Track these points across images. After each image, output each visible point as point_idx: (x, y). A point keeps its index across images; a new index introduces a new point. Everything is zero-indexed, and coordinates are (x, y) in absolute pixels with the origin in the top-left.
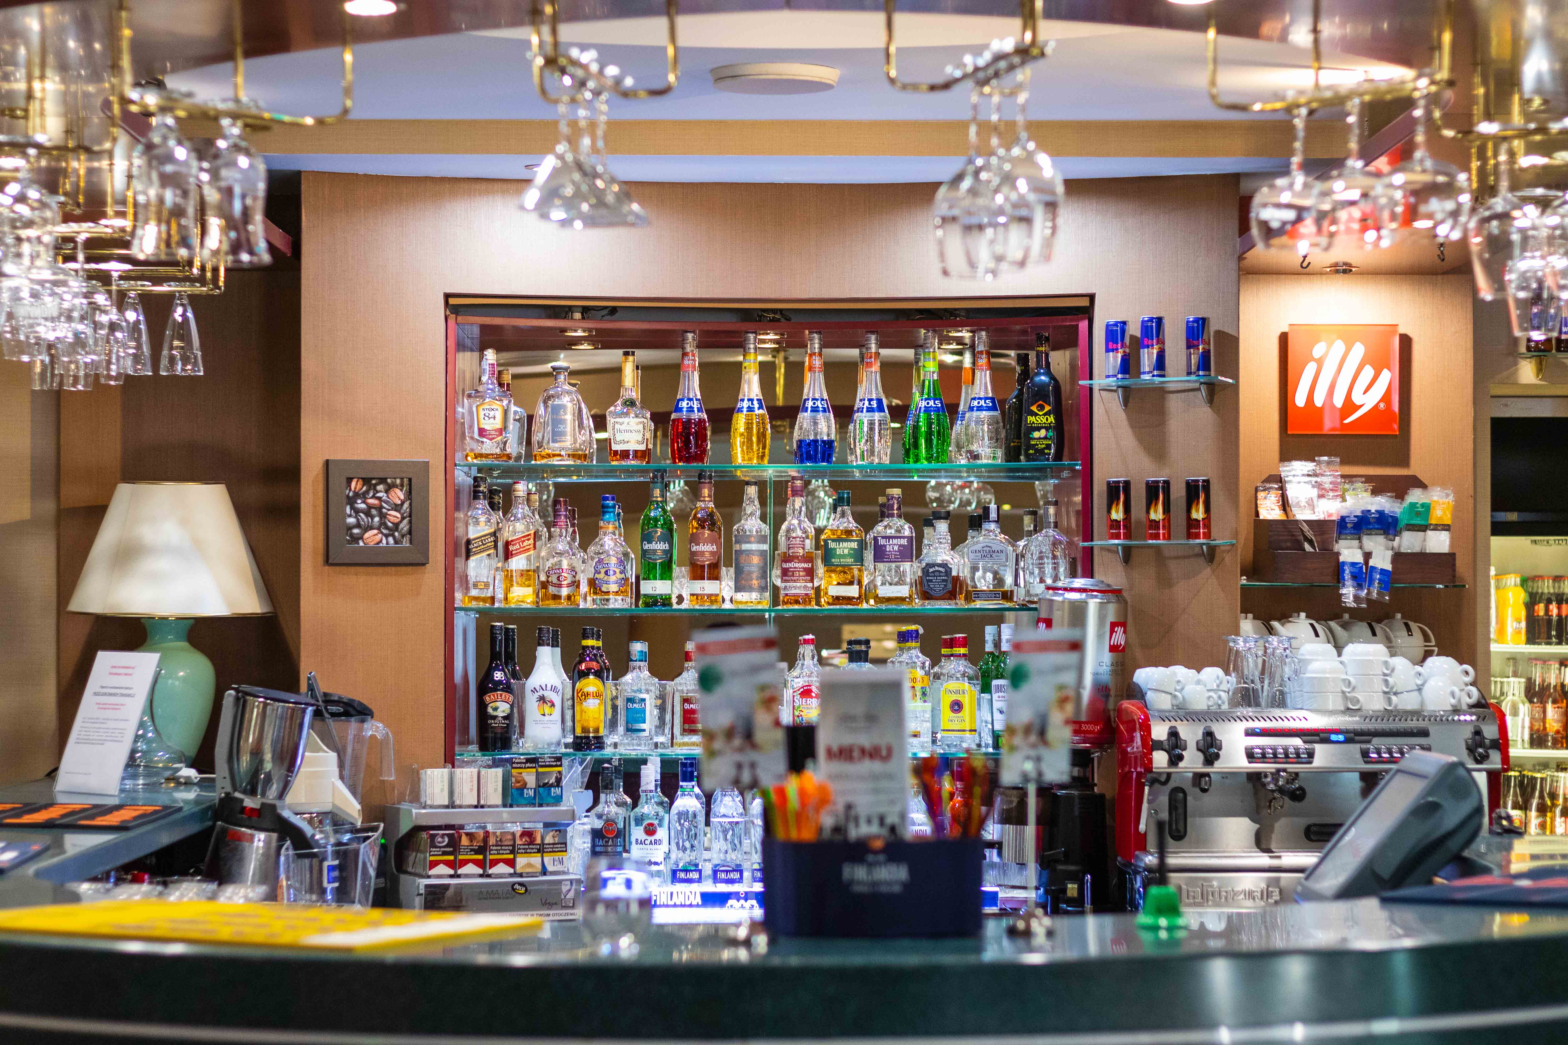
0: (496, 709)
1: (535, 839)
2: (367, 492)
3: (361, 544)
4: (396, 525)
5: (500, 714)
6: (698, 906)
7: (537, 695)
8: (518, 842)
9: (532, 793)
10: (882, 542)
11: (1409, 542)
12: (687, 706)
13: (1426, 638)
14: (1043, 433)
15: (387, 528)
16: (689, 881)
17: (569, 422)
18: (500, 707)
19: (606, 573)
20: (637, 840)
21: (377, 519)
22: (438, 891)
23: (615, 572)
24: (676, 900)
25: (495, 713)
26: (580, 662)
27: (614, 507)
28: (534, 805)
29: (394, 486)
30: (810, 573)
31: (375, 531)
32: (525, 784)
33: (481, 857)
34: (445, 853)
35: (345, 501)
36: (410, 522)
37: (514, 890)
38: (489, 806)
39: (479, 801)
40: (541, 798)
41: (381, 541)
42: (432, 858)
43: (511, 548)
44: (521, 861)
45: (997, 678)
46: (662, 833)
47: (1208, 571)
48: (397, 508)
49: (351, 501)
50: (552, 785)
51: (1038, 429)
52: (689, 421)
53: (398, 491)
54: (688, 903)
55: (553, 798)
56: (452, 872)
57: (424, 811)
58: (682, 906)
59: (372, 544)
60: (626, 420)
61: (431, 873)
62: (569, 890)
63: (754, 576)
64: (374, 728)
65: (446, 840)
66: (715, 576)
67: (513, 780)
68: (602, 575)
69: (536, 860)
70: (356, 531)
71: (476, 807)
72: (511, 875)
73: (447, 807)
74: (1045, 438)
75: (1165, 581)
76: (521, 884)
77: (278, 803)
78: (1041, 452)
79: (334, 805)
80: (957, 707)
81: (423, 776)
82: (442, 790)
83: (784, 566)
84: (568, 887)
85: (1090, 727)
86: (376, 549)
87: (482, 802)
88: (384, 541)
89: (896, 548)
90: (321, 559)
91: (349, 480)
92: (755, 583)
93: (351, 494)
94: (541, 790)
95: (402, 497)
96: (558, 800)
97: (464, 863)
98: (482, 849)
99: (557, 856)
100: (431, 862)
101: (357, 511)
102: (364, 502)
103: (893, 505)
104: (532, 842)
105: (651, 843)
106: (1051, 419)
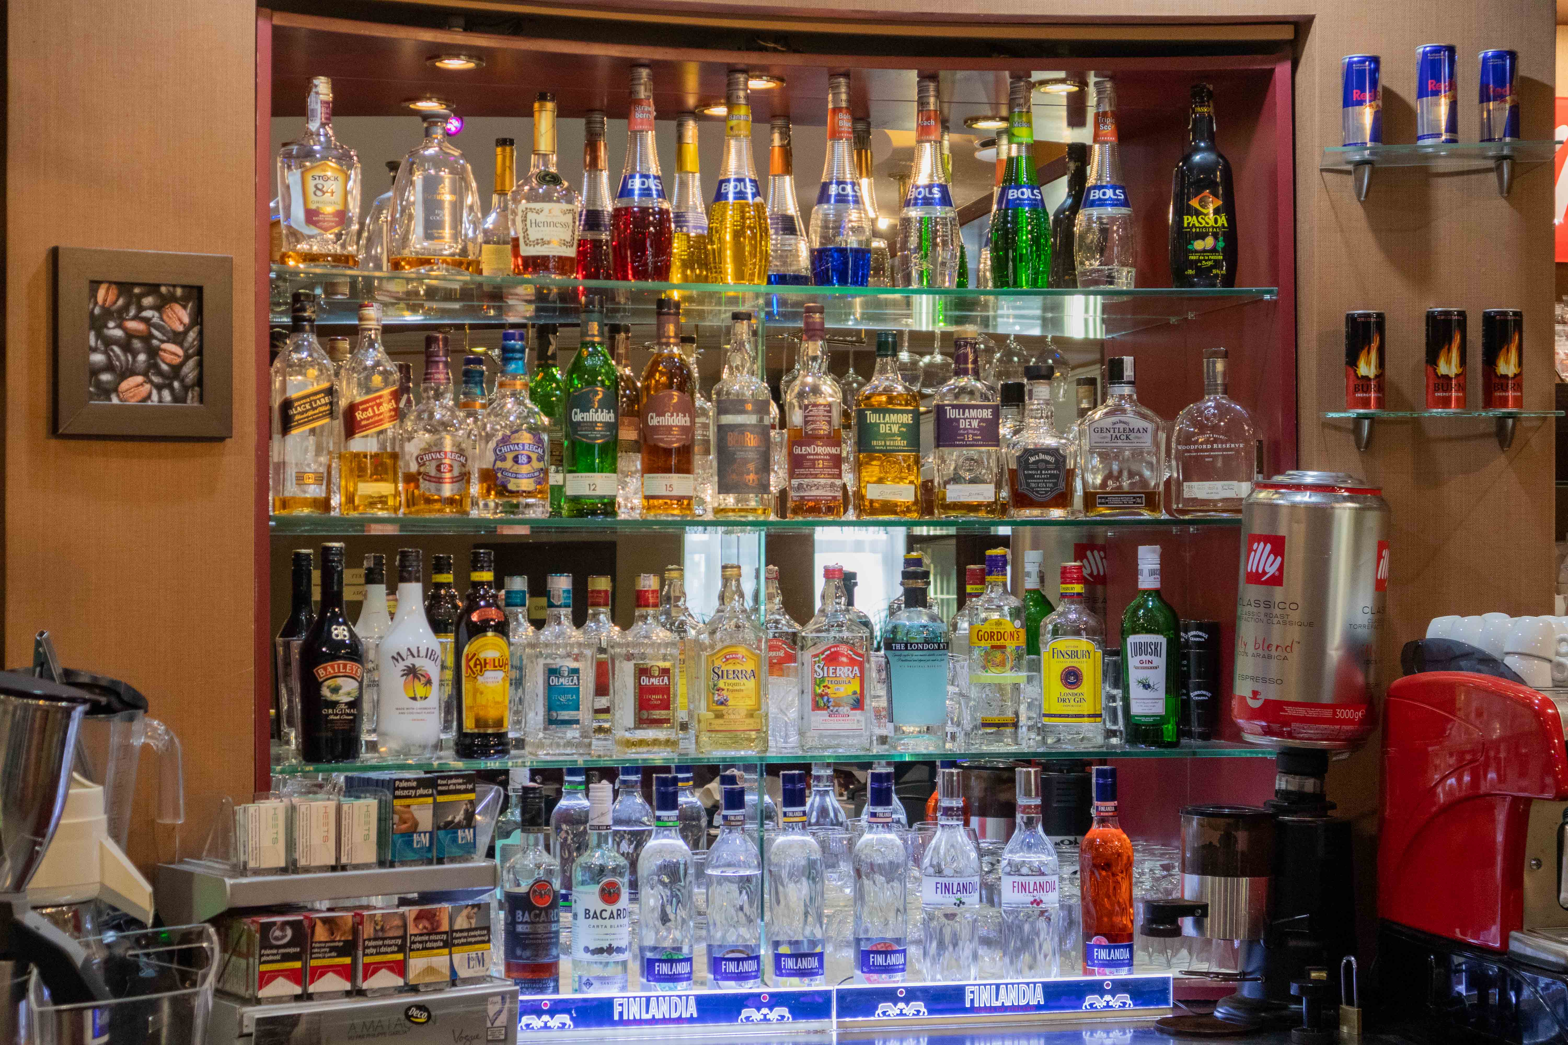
0: (335, 690)
1: (439, 924)
2: (126, 308)
3: (115, 400)
4: (176, 369)
5: (343, 698)
6: (691, 1020)
7: (402, 665)
8: (412, 930)
9: (425, 840)
10: (952, 414)
12: (645, 681)
14: (1209, 242)
15: (160, 373)
16: (674, 978)
17: (447, 205)
18: (342, 686)
19: (516, 460)
20: (587, 912)
21: (142, 357)
22: (279, 1029)
23: (529, 459)
24: (655, 1012)
25: (334, 698)
26: (469, 610)
27: (522, 351)
28: (430, 862)
29: (171, 299)
30: (839, 466)
31: (139, 379)
32: (416, 824)
33: (347, 960)
34: (286, 958)
35: (86, 323)
36: (200, 364)
37: (408, 1017)
38: (356, 867)
39: (338, 858)
40: (441, 849)
41: (149, 397)
42: (264, 968)
43: (359, 415)
44: (417, 964)
45: (1135, 632)
46: (629, 899)
47: (1501, 461)
48: (177, 338)
49: (97, 324)
50: (459, 826)
51: (1202, 236)
52: (644, 211)
53: (177, 308)
54: (675, 1015)
55: (461, 847)
56: (298, 990)
57: (244, 880)
58: (665, 1021)
59: (132, 402)
60: (546, 206)
61: (261, 994)
62: (500, 1012)
63: (751, 466)
65: (289, 932)
66: (684, 467)
67: (396, 818)
68: (508, 464)
69: (440, 960)
70: (105, 377)
71: (334, 868)
72: (400, 990)
73: (284, 871)
74: (1214, 250)
75: (1428, 477)
76: (421, 1007)
77: (15, 900)
78: (1203, 272)
79: (103, 886)
80: (1071, 677)
81: (240, 817)
82: (275, 841)
83: (797, 451)
84: (498, 1007)
85: (1342, 714)
86: (142, 411)
87: (344, 860)
88: (155, 397)
89: (975, 424)
90: (42, 426)
91: (95, 285)
92: (752, 478)
93: (97, 311)
94: (441, 833)
95: (186, 320)
97: (319, 973)
98: (348, 948)
99: (473, 951)
100: (262, 974)
101: (108, 342)
102: (120, 326)
103: (966, 356)
104: (434, 931)
105: (612, 916)
106: (1221, 219)
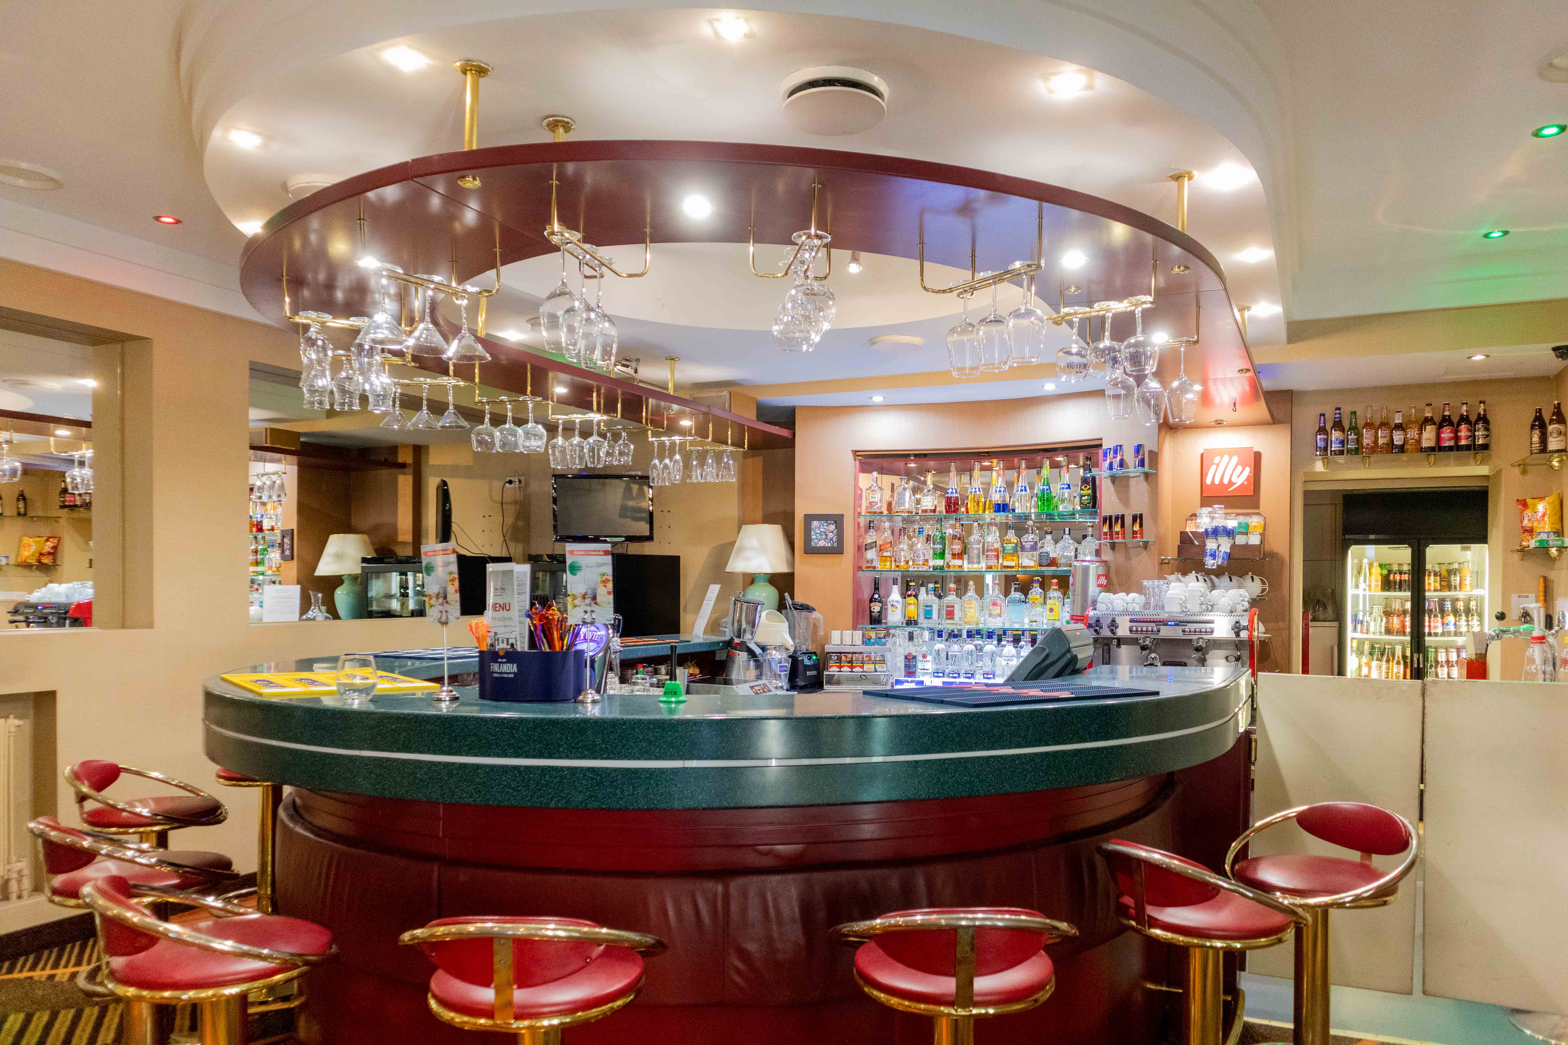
1: (872, 658)
2: (820, 526)
4: (832, 539)
5: (876, 611)
7: (892, 604)
8: (865, 659)
9: (873, 641)
11: (1240, 540)
13: (1263, 583)
14: (1086, 497)
15: (827, 539)
18: (876, 608)
19: (919, 557)
21: (824, 536)
25: (874, 611)
26: (908, 592)
30: (997, 557)
31: (823, 541)
32: (872, 637)
33: (850, 665)
34: (835, 663)
36: (838, 538)
37: (862, 677)
38: (856, 646)
43: (882, 547)
44: (866, 667)
46: (929, 658)
47: (1145, 553)
48: (832, 532)
49: (815, 530)
51: (1084, 496)
52: (952, 497)
53: (832, 525)
56: (838, 670)
57: (830, 646)
59: (821, 546)
60: (927, 498)
62: (884, 678)
64: (815, 615)
65: (836, 657)
66: (961, 558)
68: (917, 558)
69: (872, 666)
70: (815, 540)
71: (851, 646)
72: (861, 672)
73: (839, 645)
75: (1128, 558)
76: (865, 675)
77: (748, 640)
79: (782, 643)
81: (831, 633)
82: (838, 639)
83: (986, 554)
86: (824, 548)
87: (853, 644)
88: (827, 545)
90: (802, 551)
92: (975, 560)
93: (814, 527)
94: (878, 640)
95: (834, 528)
96: (885, 644)
97: (843, 666)
98: (851, 662)
99: (882, 665)
101: (816, 533)
102: (819, 530)
103: (1029, 529)
106: (1090, 491)
